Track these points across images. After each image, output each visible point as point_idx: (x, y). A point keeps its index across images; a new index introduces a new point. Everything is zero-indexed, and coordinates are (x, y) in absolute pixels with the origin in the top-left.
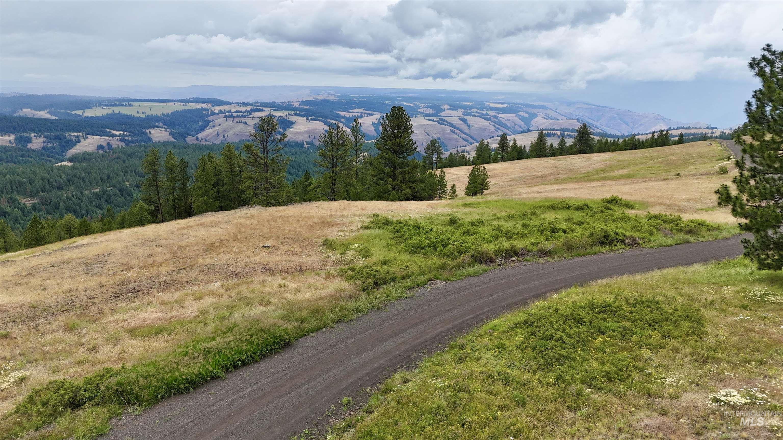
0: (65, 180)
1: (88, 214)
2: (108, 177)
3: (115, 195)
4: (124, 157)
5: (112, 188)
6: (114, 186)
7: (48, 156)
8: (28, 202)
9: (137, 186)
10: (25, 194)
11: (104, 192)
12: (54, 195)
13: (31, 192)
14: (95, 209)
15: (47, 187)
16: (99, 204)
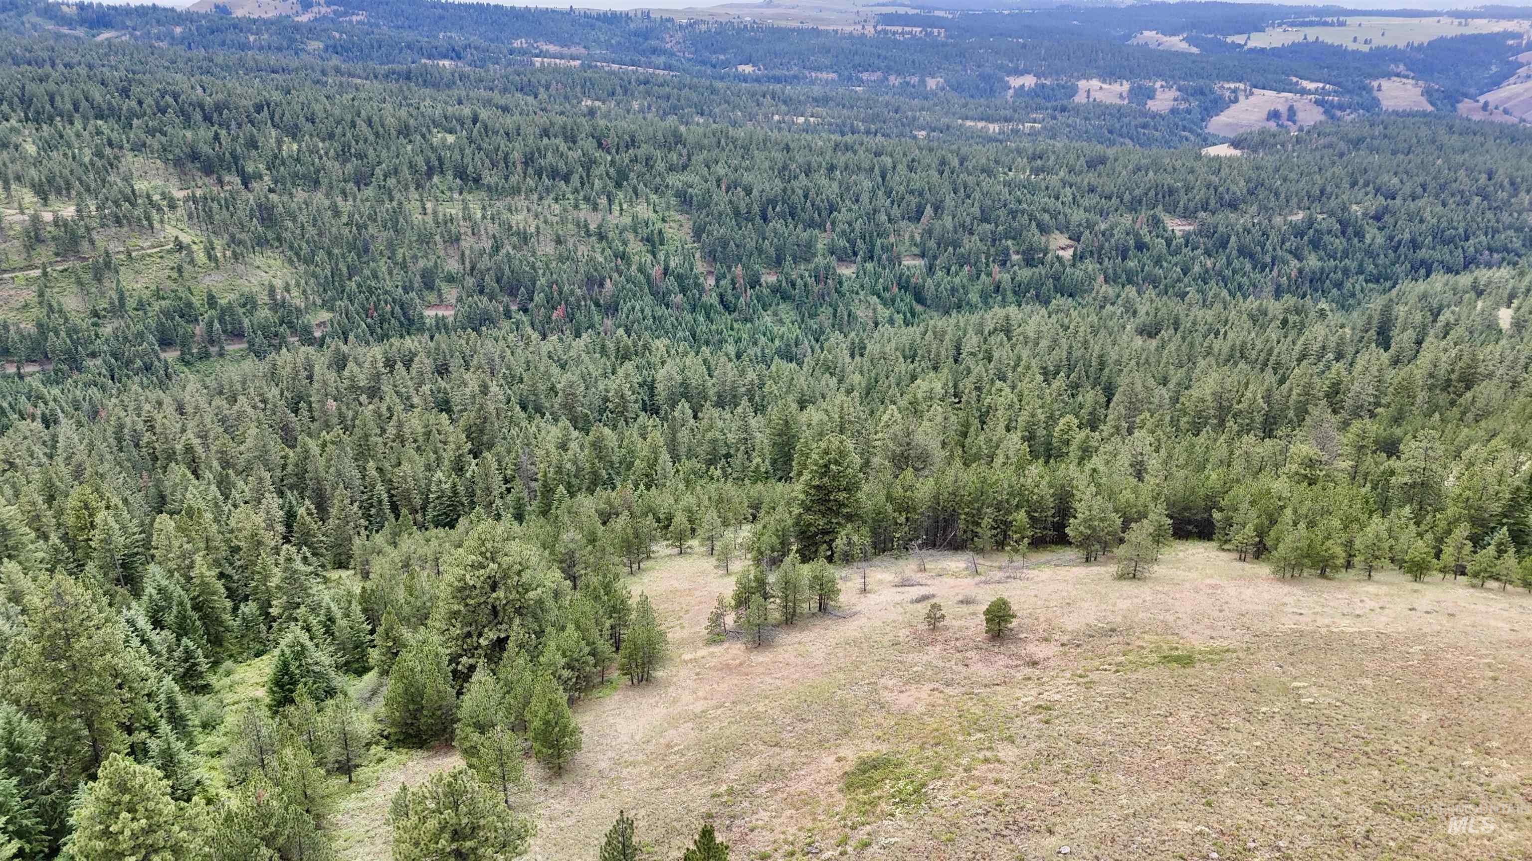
0: (1245, 191)
1: (1273, 264)
2: (1322, 192)
3: (1329, 232)
4: (1342, 145)
5: (1325, 216)
6: (1332, 214)
7: (1184, 129)
8: (1177, 227)
9: (1377, 218)
10: (1171, 210)
11: (1311, 223)
12: (1223, 219)
13: (1186, 209)
14: (1289, 257)
15: (1212, 203)
16: (1297, 249)
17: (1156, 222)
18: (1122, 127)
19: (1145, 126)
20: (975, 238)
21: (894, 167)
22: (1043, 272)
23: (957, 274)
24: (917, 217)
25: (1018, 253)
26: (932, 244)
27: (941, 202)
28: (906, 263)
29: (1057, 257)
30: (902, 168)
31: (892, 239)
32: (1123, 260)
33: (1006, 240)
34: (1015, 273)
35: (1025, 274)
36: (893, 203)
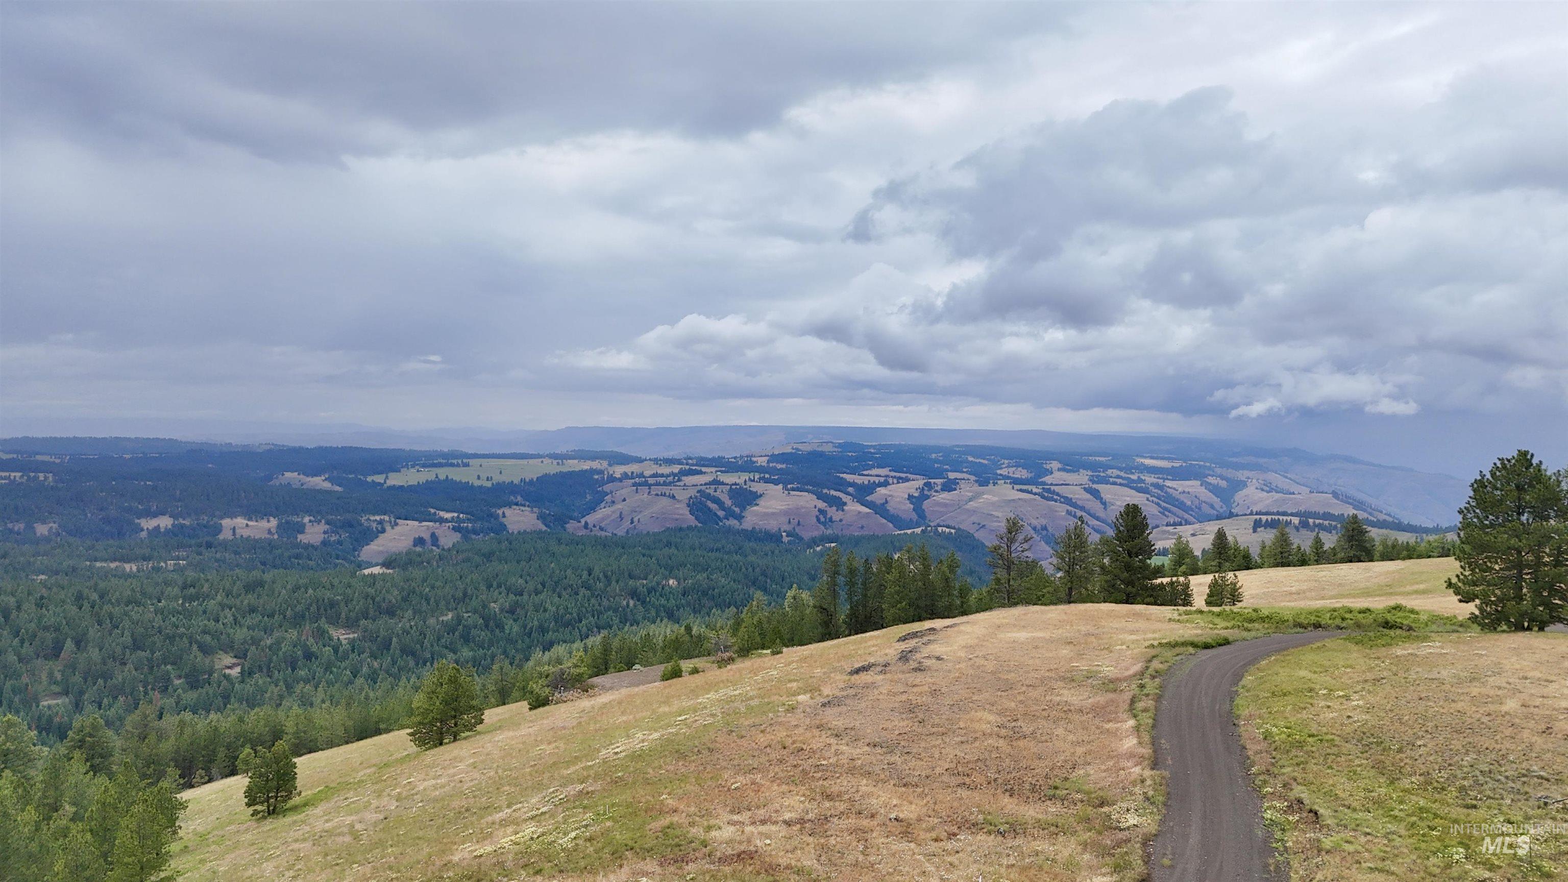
0: (399, 598)
1: (433, 659)
2: (465, 594)
3: (475, 627)
4: (477, 559)
5: (470, 614)
6: (475, 612)
8: (342, 636)
9: (512, 611)
10: (335, 621)
11: (459, 619)
12: (383, 625)
13: (348, 619)
14: (446, 651)
15: (371, 612)
16: (451, 644)
17: (321, 634)
18: (275, 558)
19: (297, 557)
20: (130, 666)
21: (19, 608)
22: (211, 692)
23: (110, 706)
24: (56, 652)
25: (180, 677)
26: (77, 678)
27: (85, 634)
28: (45, 703)
29: (225, 676)
30: (29, 606)
31: (25, 679)
32: (293, 671)
33: (165, 665)
34: (178, 696)
35: (191, 696)
36: (22, 642)
